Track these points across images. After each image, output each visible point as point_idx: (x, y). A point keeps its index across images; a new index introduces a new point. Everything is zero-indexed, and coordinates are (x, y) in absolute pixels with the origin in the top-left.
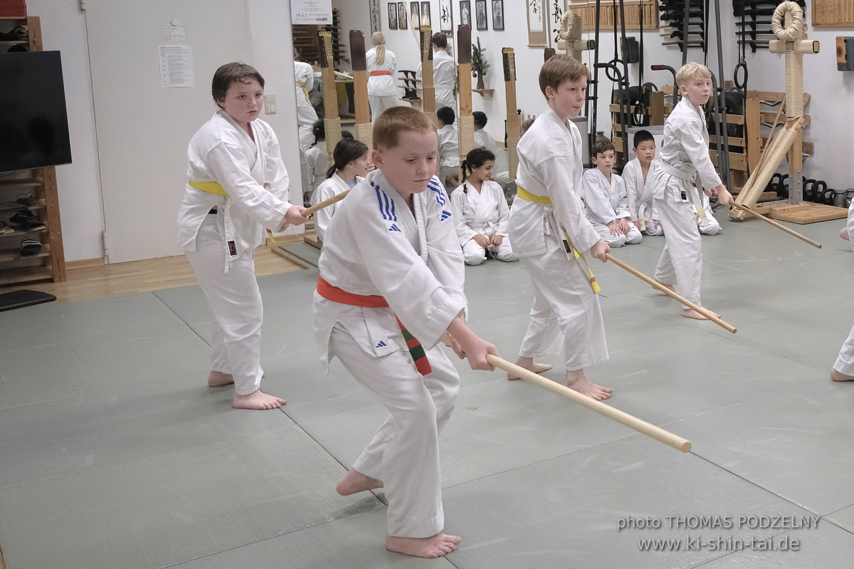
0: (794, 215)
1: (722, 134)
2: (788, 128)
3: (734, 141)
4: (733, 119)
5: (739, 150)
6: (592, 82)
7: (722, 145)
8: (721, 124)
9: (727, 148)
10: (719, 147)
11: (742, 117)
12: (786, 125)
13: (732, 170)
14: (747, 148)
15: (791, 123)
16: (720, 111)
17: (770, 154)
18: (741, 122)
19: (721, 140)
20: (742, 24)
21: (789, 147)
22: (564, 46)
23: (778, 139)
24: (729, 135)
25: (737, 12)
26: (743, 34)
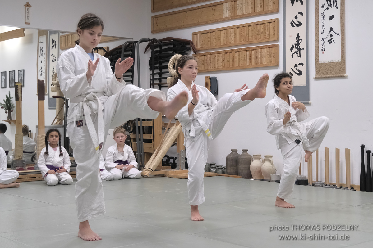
0: (179, 175)
1: (139, 133)
2: (176, 126)
3: (147, 136)
4: (146, 124)
5: (149, 141)
7: (140, 140)
8: (139, 127)
9: (142, 140)
10: (138, 140)
11: (152, 122)
12: (176, 124)
13: (145, 153)
14: (154, 139)
15: (178, 123)
16: (139, 120)
17: (165, 140)
18: (151, 125)
19: (138, 136)
20: (153, 75)
21: (176, 136)
22: (54, 89)
23: (171, 132)
24: (144, 133)
25: (152, 68)
26: (153, 80)
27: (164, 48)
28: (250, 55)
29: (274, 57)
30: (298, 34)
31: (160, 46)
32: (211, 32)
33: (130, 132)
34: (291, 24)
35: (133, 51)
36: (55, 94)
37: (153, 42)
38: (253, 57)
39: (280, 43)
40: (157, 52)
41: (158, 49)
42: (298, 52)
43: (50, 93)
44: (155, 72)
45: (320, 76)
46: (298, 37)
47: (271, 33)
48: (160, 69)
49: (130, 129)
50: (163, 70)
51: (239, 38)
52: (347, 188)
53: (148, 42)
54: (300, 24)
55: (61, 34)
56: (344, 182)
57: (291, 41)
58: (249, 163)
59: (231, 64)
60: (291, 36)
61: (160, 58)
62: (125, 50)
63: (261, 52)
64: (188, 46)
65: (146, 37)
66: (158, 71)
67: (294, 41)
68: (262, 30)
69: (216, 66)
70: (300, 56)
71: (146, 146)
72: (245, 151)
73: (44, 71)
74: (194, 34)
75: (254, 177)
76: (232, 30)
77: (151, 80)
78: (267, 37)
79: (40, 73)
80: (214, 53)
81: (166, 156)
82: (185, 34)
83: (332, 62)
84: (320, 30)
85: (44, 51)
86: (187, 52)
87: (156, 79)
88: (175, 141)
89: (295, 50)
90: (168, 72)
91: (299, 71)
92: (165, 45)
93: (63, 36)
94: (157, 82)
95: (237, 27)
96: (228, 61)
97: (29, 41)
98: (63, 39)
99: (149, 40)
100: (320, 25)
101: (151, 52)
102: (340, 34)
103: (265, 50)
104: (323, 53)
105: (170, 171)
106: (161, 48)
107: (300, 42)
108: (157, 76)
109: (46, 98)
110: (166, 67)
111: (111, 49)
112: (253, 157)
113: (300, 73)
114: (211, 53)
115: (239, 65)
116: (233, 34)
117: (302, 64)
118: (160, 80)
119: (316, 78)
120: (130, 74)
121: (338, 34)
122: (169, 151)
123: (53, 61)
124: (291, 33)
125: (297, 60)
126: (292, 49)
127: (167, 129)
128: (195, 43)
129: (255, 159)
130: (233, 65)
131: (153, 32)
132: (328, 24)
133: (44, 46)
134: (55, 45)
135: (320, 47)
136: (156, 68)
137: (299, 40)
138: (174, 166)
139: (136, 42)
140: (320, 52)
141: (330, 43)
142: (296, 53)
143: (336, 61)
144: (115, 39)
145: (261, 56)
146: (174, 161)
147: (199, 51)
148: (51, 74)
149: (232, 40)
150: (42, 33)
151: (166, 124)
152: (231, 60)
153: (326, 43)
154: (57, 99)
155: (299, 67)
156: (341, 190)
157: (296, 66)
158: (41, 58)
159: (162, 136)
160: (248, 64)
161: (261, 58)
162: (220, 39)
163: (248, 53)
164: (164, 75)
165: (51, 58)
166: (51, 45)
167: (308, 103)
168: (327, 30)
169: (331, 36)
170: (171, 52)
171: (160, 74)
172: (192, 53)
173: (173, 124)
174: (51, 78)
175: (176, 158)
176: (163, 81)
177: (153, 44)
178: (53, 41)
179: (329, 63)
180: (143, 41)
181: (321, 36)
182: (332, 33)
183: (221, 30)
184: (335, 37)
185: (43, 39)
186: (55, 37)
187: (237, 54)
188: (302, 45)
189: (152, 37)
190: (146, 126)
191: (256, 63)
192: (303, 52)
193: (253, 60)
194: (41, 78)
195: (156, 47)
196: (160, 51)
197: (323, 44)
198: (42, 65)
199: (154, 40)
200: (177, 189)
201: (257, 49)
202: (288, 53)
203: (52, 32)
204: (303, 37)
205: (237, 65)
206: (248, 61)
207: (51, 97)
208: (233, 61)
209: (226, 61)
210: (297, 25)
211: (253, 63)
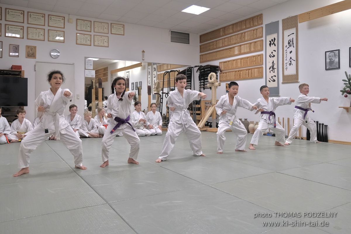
0: (213, 131)
1: (194, 110)
2: (212, 107)
3: (198, 112)
4: (197, 106)
5: (199, 114)
6: (162, 98)
7: (194, 114)
8: (194, 108)
9: (196, 114)
10: (193, 114)
11: (200, 105)
14: (201, 114)
15: (213, 106)
16: (194, 104)
17: (206, 114)
18: (200, 107)
19: (194, 112)
20: (200, 83)
21: (212, 112)
22: (155, 90)
23: (209, 110)
24: (196, 111)
25: (200, 80)
26: (201, 85)
27: (205, 70)
28: (248, 72)
29: (261, 73)
30: (273, 61)
31: (204, 69)
32: (229, 61)
33: (190, 110)
34: (270, 56)
35: (191, 72)
36: (155, 92)
37: (201, 67)
38: (250, 73)
39: (264, 66)
40: (202, 72)
41: (203, 70)
42: (273, 70)
43: (153, 92)
44: (201, 82)
45: (285, 82)
46: (273, 62)
47: (259, 61)
48: (204, 80)
49: (190, 109)
50: (206, 81)
51: (242, 64)
52: (299, 139)
53: (198, 67)
54: (274, 56)
55: (158, 65)
56: (298, 136)
57: (269, 65)
58: (248, 125)
59: (239, 77)
60: (269, 62)
61: (204, 75)
62: (187, 72)
63: (254, 71)
64: (217, 69)
65: (197, 65)
66: (203, 81)
67: (271, 65)
68: (254, 60)
69: (231, 78)
70: (274, 72)
71: (198, 116)
72: (246, 119)
73: (150, 82)
74: (220, 63)
75: (250, 133)
76: (239, 60)
77: (200, 85)
78: (257, 63)
79: (148, 83)
80: (230, 72)
81: (207, 122)
82: (216, 63)
83: (291, 74)
84: (285, 58)
85: (151, 73)
86: (217, 72)
87: (202, 85)
88: (211, 114)
89: (271, 69)
90: (208, 81)
91: (274, 79)
92: (206, 69)
93: (159, 66)
94: (202, 86)
95: (242, 59)
96: (237, 75)
97: (144, 68)
98: (159, 67)
99: (199, 66)
100: (285, 56)
101: (200, 72)
102: (295, 60)
103: (256, 70)
104: (286, 70)
105: (209, 129)
106: (204, 70)
107: (274, 65)
108: (202, 84)
109: (152, 94)
110: (207, 79)
111: (180, 71)
112: (250, 122)
113: (274, 81)
114: (228, 72)
115: (243, 77)
116: (240, 62)
117: (275, 76)
118: (204, 85)
119: (283, 83)
120: (190, 82)
121: (295, 61)
122: (208, 119)
123: (154, 77)
124: (270, 61)
125: (272, 74)
126: (270, 69)
127: (207, 109)
128: (221, 67)
129: (251, 123)
130: (240, 77)
131: (201, 62)
132: (289, 55)
133: (150, 70)
134: (155, 70)
135: (285, 67)
136: (202, 80)
137: (273, 64)
138: (211, 126)
139: (193, 67)
140: (285, 70)
141: (290, 65)
142: (272, 70)
143: (293, 74)
144: (183, 66)
145: (254, 72)
146: (211, 124)
147: (222, 71)
148: (153, 83)
149: (239, 65)
150: (149, 64)
151: (207, 106)
152: (239, 75)
153: (288, 65)
154: (156, 95)
155: (274, 78)
156: (296, 139)
157: (272, 77)
158: (149, 76)
159: (205, 112)
160: (247, 77)
161: (254, 74)
162: (233, 65)
163: (247, 71)
164: (206, 83)
165: (154, 76)
166: (154, 70)
167: (278, 96)
168: (288, 58)
169: (291, 61)
170: (209, 72)
171: (204, 82)
172: (219, 72)
173: (210, 106)
174: (153, 85)
175: (212, 123)
176: (205, 86)
177: (200, 68)
178: (155, 68)
179: (290, 75)
180: (196, 67)
181: (285, 62)
182: (291, 60)
183: (234, 60)
184: (293, 62)
185: (150, 67)
186: (155, 66)
187: (242, 72)
188: (275, 67)
189: (200, 65)
190: (197, 107)
191: (251, 76)
192: (276, 70)
193: (250, 75)
194: (149, 85)
195: (202, 69)
196: (204, 72)
197: (286, 66)
198: (150, 79)
199: (201, 66)
200: (213, 137)
201: (252, 69)
202: (268, 70)
203: (154, 64)
204: (275, 62)
205: (242, 77)
206: (247, 75)
207: (154, 94)
208: (240, 75)
209: (236, 75)
210: (273, 57)
211: (250, 76)
